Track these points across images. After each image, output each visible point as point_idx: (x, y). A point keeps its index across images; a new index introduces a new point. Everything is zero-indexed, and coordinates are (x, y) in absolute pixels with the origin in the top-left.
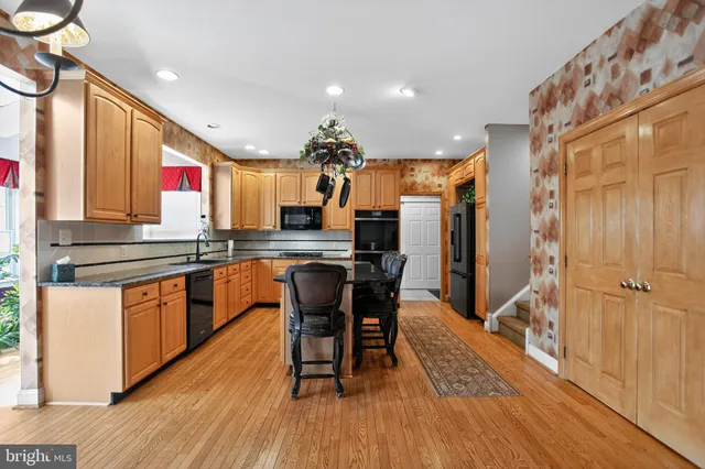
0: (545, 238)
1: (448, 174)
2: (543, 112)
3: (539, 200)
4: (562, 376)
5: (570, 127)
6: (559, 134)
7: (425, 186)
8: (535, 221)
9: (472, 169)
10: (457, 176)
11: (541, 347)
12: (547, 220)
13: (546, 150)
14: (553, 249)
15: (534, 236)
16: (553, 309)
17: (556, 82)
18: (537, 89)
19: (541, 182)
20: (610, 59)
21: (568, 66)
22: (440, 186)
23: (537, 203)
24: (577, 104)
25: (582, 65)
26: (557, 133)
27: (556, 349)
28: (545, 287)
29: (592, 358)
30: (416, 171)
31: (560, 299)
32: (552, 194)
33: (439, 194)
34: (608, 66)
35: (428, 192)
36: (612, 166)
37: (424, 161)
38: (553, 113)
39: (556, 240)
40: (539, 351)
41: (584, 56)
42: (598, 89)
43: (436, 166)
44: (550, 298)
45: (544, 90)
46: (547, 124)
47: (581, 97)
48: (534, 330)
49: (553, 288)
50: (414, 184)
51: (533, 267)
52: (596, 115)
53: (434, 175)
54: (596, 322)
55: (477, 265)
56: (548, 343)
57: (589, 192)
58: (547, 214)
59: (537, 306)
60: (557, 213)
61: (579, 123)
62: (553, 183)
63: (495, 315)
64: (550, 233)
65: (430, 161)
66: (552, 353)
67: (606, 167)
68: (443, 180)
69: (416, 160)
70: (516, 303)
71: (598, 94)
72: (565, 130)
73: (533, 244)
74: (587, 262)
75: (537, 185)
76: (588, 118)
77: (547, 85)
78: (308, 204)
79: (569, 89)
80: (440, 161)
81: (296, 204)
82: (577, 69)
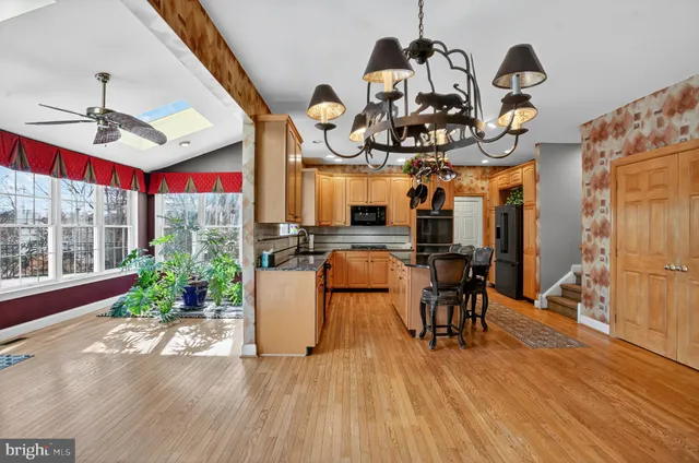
0: (596, 234)
1: (490, 179)
2: (595, 140)
3: (591, 205)
4: (613, 336)
5: (620, 156)
6: (610, 160)
7: (470, 189)
8: (587, 222)
9: (520, 177)
10: (501, 180)
11: (593, 317)
12: (599, 222)
13: (598, 170)
14: (605, 243)
15: (585, 233)
16: (604, 287)
17: (608, 120)
18: (590, 122)
19: (592, 192)
20: (656, 113)
21: (619, 111)
22: (483, 188)
23: (589, 208)
24: (627, 140)
25: (632, 112)
26: (608, 159)
27: (608, 316)
28: (596, 271)
29: (640, 319)
30: (463, 175)
31: (611, 280)
32: (603, 202)
33: (483, 196)
34: (654, 118)
35: (472, 194)
36: (657, 186)
37: (469, 167)
38: (605, 143)
39: (607, 237)
40: (591, 320)
41: (634, 107)
42: (646, 131)
43: (479, 171)
44: (601, 279)
45: (597, 126)
46: (599, 150)
47: (631, 135)
48: (586, 304)
49: (604, 272)
50: (461, 186)
51: (584, 256)
52: (643, 150)
53: (477, 179)
54: (644, 294)
55: (525, 256)
56: (599, 313)
57: (636, 203)
58: (598, 217)
59: (589, 285)
60: (609, 217)
61: (628, 154)
62: (606, 194)
63: (544, 295)
64: (602, 231)
65: (474, 167)
66: (603, 320)
67: (652, 187)
68: (485, 184)
69: (463, 167)
70: (561, 286)
71: (647, 135)
72: (615, 157)
73: (584, 239)
74: (635, 253)
75: (589, 194)
76: (636, 151)
77: (600, 122)
78: (373, 204)
79: (620, 128)
80: (483, 167)
81: (363, 204)
82: (627, 114)
